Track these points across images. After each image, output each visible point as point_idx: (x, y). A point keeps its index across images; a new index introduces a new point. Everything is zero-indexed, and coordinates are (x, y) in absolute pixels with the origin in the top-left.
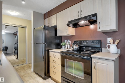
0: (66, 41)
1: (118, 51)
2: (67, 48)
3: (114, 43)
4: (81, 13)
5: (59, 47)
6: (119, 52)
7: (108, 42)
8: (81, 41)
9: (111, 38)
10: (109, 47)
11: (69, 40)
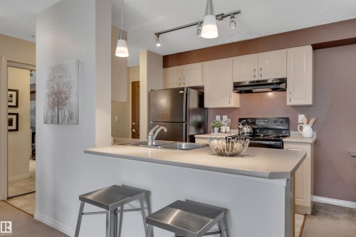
0: (218, 118)
1: (313, 135)
2: (226, 132)
3: (308, 123)
4: (260, 72)
5: (202, 131)
6: (315, 137)
7: (300, 121)
8: (254, 119)
9: (303, 116)
10: (301, 128)
11: (225, 117)
